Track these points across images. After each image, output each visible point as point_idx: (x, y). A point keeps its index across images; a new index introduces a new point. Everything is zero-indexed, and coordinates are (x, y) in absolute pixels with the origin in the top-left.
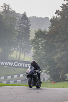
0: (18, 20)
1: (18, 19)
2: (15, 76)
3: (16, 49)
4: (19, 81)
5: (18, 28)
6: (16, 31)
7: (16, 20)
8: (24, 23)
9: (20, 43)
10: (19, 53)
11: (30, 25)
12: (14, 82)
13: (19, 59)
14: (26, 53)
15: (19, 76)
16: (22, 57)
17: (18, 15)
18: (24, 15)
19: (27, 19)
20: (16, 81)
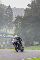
1: (6, 9)
2: (4, 43)
3: (4, 27)
4: (6, 46)
5: (6, 14)
6: (4, 16)
7: (4, 9)
8: (9, 12)
9: (6, 23)
10: (6, 29)
11: (13, 13)
12: (3, 46)
13: (6, 32)
15: (6, 43)
16: (8, 31)
17: (5, 7)
18: (9, 7)
19: (11, 9)
20: (5, 46)
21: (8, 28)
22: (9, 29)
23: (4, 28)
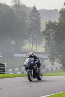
0: (29, 14)
1: (29, 12)
3: (28, 41)
5: (29, 21)
6: (27, 24)
7: (26, 13)
9: (31, 35)
10: (31, 45)
11: (40, 18)
13: (32, 50)
14: (38, 44)
17: (28, 8)
19: (37, 12)
21: (34, 42)
22: (37, 44)
23: (28, 43)
